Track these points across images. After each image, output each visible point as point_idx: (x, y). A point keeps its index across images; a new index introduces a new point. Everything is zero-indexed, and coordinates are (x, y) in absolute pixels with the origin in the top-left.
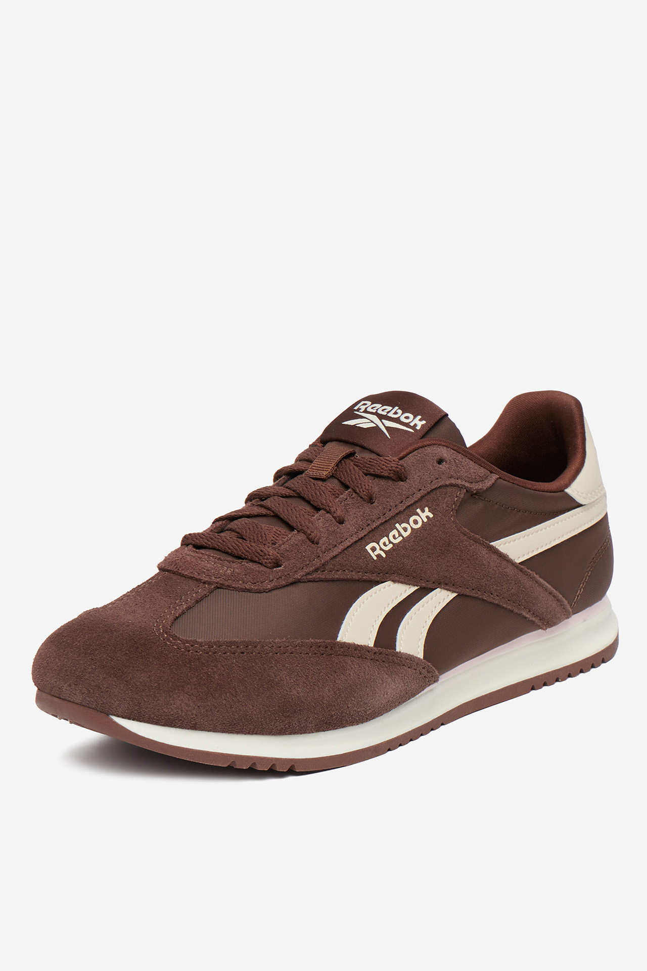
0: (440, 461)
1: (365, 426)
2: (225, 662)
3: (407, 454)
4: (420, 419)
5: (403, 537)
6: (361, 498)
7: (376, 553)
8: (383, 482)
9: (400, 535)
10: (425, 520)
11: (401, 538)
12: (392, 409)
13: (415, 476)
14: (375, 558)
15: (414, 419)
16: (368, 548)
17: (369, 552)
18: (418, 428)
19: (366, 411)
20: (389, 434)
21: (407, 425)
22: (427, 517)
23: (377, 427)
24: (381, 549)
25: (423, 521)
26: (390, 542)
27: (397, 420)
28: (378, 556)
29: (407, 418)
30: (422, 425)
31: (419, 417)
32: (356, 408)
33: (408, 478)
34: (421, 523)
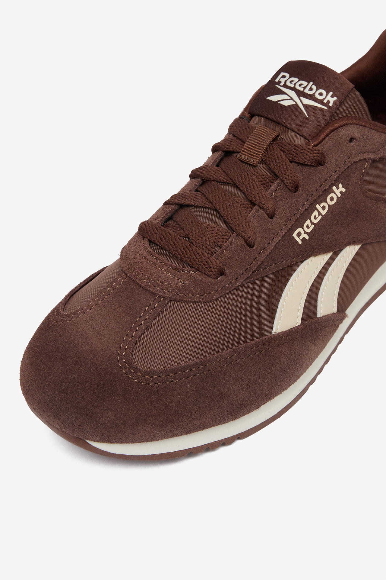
0: (351, 140)
1: (286, 103)
2: (180, 389)
3: (325, 138)
4: (332, 95)
5: (322, 215)
6: (289, 189)
7: (301, 238)
8: (306, 169)
9: (320, 214)
10: (339, 195)
11: (320, 217)
12: (308, 85)
13: (332, 160)
14: (300, 242)
15: (327, 95)
16: (295, 235)
17: (296, 238)
18: (331, 105)
19: (285, 86)
20: (307, 113)
21: (321, 102)
22: (341, 192)
23: (296, 105)
24: (305, 232)
25: (337, 197)
26: (312, 223)
27: (312, 97)
28: (304, 240)
29: (321, 94)
30: (334, 101)
31: (331, 93)
32: (277, 80)
33: (327, 161)
34: (336, 198)
